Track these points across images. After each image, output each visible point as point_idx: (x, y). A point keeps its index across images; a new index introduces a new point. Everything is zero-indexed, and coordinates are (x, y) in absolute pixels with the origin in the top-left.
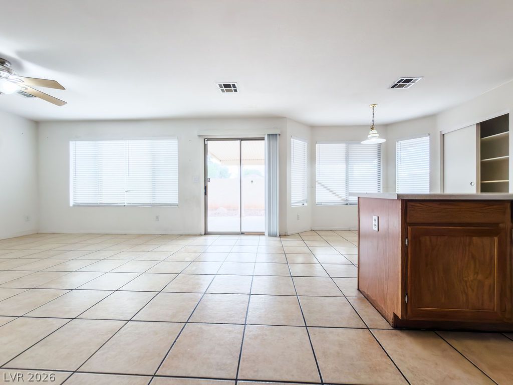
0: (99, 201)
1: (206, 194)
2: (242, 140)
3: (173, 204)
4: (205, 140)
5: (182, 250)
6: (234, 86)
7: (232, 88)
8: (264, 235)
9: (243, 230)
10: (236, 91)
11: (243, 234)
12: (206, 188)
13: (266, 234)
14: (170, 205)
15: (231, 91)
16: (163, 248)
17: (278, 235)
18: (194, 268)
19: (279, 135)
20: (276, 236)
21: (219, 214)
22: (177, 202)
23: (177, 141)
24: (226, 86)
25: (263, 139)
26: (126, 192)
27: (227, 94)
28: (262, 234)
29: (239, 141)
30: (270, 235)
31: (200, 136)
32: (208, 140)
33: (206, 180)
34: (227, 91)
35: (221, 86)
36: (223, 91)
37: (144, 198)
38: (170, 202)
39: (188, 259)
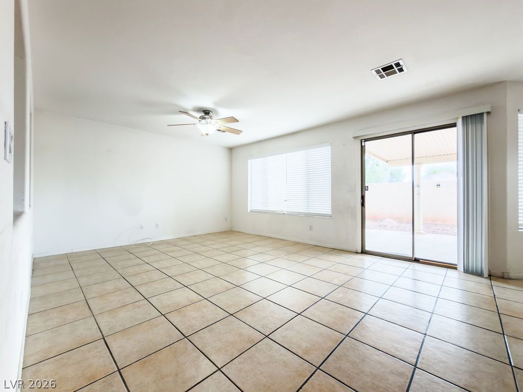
0: (265, 209)
1: (363, 204)
2: (415, 133)
3: (326, 214)
4: (361, 142)
5: (332, 268)
6: (398, 65)
7: (396, 69)
8: (456, 269)
9: (417, 256)
10: (401, 70)
11: (417, 260)
12: (363, 198)
13: (461, 267)
14: (323, 215)
15: (395, 72)
16: (313, 262)
17: (486, 274)
18: (341, 295)
19: (488, 113)
20: (480, 275)
21: (385, 226)
22: (330, 213)
23: (330, 148)
24: (384, 69)
25: (454, 125)
26: (285, 201)
27: (388, 79)
28: (452, 267)
29: (411, 135)
30: (467, 271)
31: (355, 138)
32: (366, 140)
33: (363, 188)
34: (388, 75)
35: (378, 72)
36: (382, 77)
37: (300, 208)
38: (323, 213)
39: (336, 282)
